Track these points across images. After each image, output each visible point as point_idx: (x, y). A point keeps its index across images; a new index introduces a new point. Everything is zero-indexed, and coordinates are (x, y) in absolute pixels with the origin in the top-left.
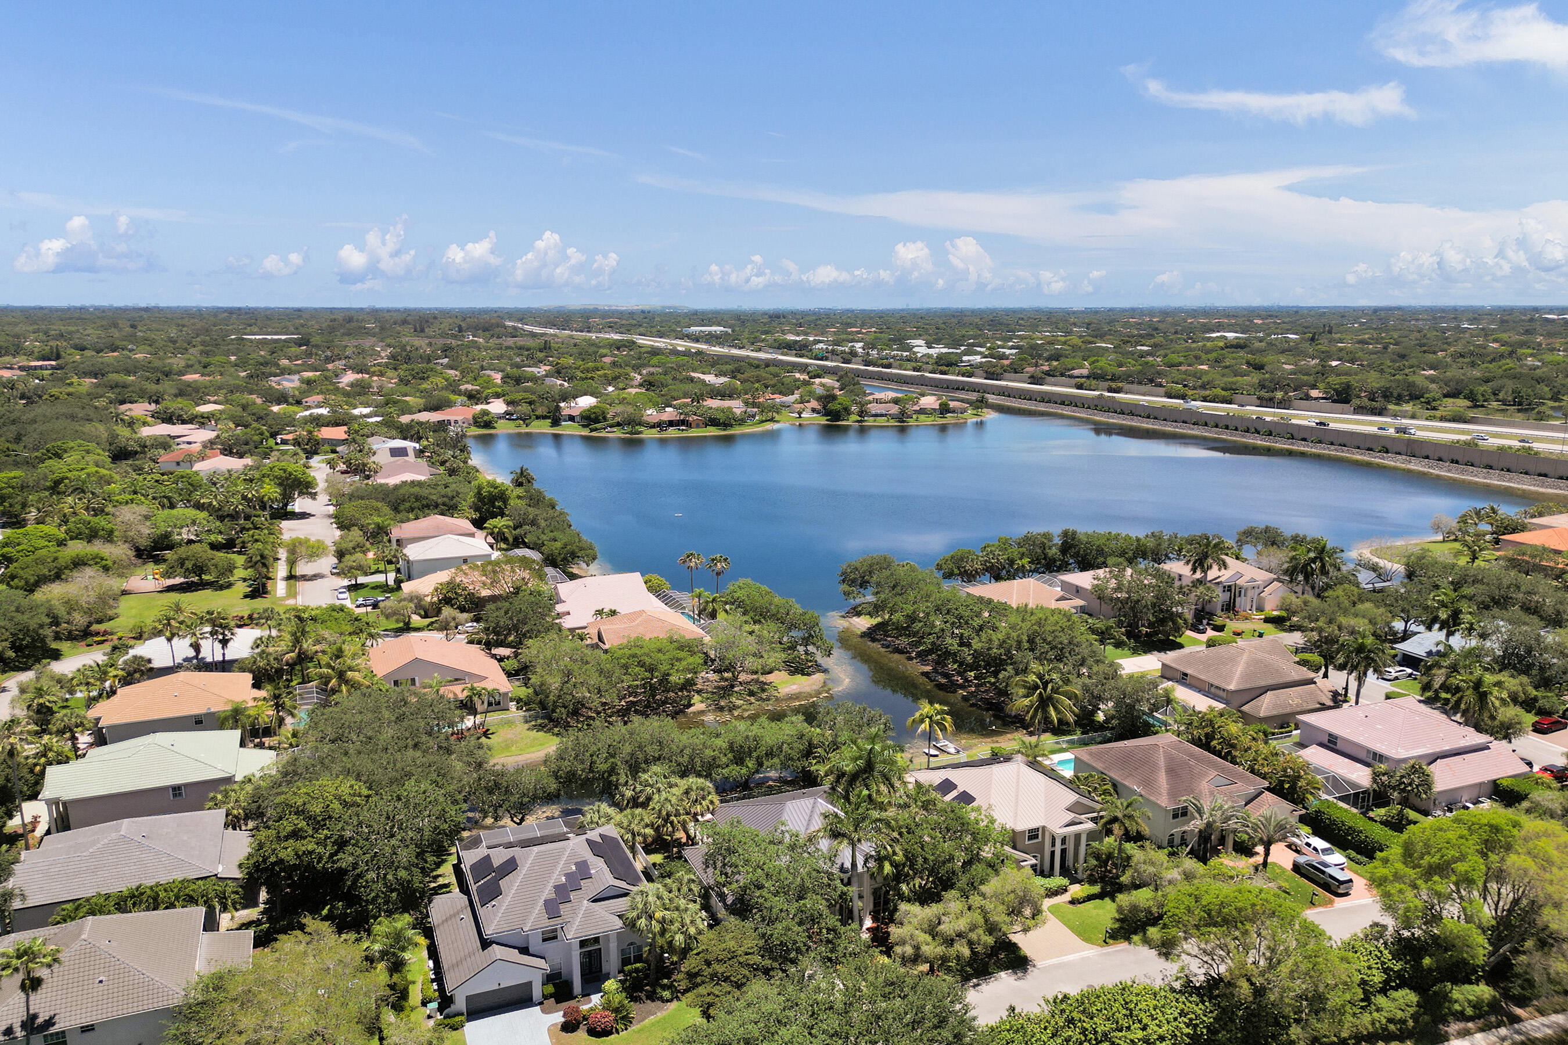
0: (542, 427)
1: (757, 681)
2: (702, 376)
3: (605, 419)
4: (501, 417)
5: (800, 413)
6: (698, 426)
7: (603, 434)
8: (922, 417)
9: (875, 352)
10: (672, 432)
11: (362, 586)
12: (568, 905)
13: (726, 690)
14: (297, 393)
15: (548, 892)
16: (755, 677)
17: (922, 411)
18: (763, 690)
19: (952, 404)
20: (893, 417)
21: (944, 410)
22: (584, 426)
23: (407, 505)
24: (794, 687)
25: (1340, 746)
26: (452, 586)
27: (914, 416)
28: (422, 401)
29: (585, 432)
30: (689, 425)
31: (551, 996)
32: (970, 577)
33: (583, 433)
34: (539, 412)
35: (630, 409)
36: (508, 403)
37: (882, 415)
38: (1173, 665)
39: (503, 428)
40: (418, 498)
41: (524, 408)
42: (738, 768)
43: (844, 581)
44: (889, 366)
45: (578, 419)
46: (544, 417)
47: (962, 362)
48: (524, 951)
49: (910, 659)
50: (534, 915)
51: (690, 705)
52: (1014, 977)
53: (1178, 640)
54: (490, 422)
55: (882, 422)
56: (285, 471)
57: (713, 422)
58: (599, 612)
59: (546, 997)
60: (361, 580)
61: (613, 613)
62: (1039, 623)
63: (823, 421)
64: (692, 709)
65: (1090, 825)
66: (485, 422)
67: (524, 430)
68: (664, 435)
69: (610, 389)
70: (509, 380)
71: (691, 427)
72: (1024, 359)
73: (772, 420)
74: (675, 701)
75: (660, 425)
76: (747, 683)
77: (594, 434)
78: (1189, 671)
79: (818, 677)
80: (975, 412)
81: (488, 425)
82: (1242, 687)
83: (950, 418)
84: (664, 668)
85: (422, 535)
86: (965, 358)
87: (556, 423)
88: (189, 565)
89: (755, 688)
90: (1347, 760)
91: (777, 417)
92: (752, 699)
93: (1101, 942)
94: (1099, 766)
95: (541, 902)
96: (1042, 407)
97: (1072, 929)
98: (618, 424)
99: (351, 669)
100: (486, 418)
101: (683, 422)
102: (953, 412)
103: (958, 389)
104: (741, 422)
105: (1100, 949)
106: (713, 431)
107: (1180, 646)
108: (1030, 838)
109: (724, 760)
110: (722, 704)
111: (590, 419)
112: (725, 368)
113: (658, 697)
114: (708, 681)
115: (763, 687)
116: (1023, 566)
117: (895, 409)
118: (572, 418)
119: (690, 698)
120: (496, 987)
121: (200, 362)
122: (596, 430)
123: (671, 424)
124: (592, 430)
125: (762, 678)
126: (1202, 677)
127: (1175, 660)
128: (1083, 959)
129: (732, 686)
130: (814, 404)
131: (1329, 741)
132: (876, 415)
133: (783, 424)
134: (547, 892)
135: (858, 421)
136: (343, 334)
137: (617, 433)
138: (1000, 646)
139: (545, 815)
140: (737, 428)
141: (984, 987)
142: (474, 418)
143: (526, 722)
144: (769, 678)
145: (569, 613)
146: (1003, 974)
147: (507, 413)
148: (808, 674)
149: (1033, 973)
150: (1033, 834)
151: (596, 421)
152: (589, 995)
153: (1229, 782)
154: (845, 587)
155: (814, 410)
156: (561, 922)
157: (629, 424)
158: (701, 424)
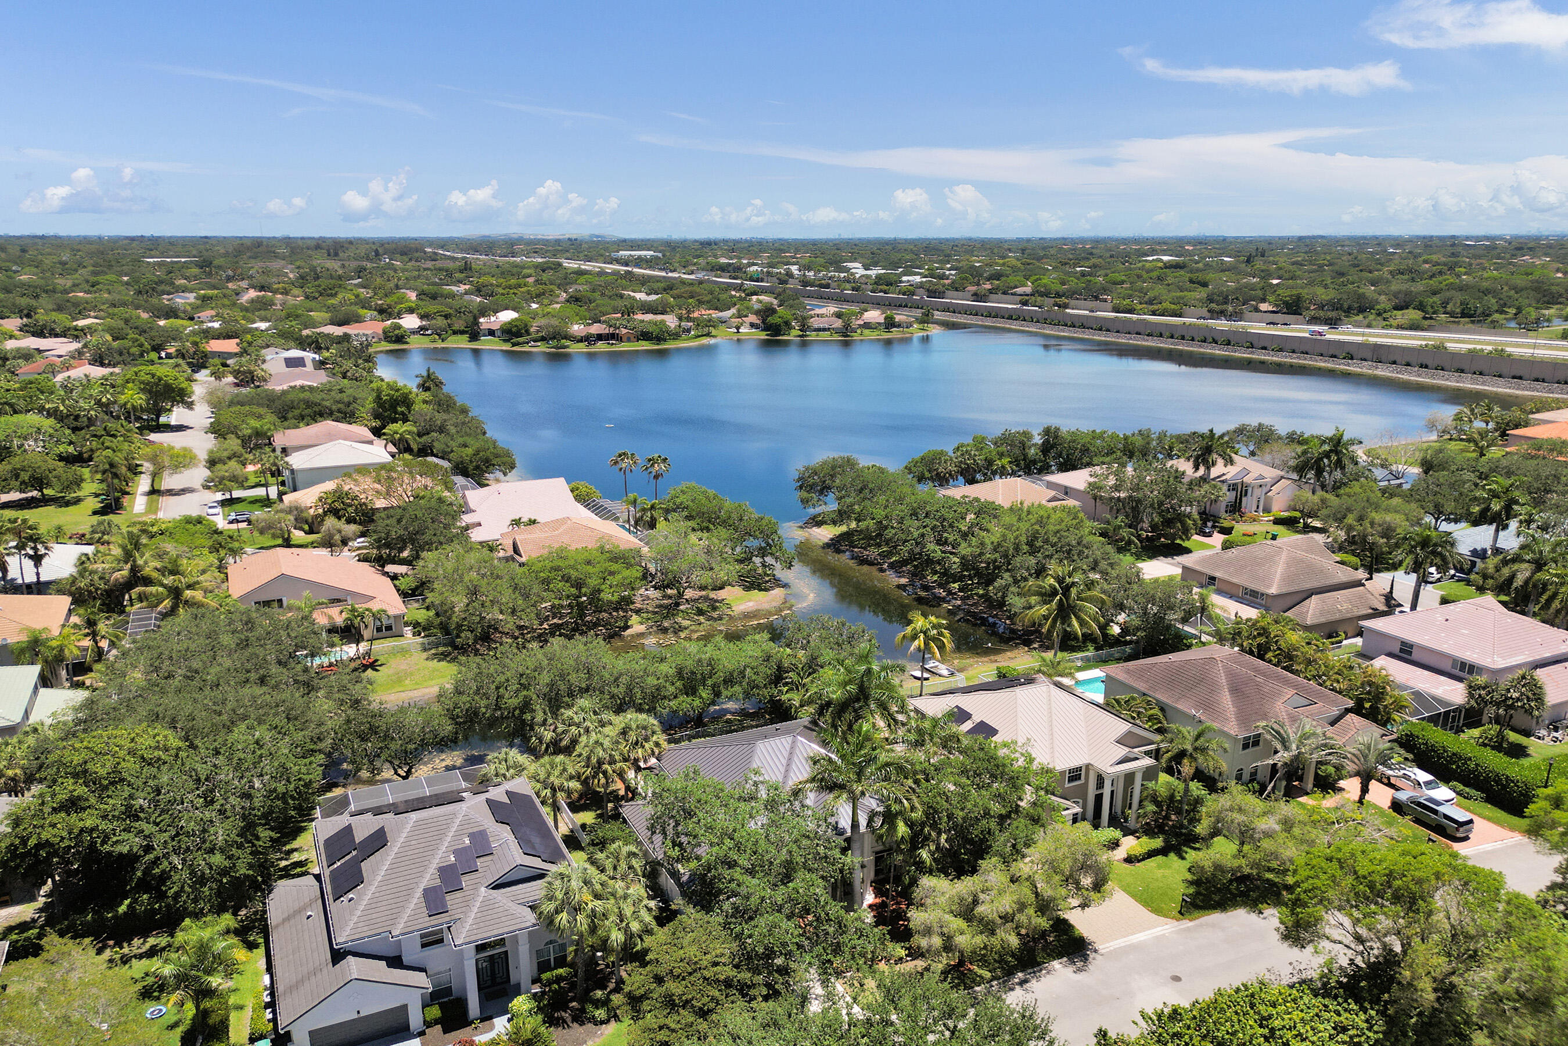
0: (462, 342)
1: (706, 598)
2: (632, 294)
3: (528, 333)
4: (414, 332)
5: (738, 328)
6: (629, 340)
7: (526, 348)
8: (866, 332)
9: (811, 273)
10: (601, 346)
11: (239, 500)
12: (458, 894)
13: (671, 609)
14: (188, 308)
15: (429, 878)
16: (704, 593)
17: (867, 326)
18: (714, 609)
19: (898, 318)
20: (837, 331)
21: (890, 324)
22: (505, 341)
23: (297, 412)
24: (751, 604)
25: (1416, 656)
26: (339, 495)
27: (859, 331)
28: (327, 315)
29: (507, 347)
30: (619, 338)
31: (436, 1022)
32: (943, 480)
33: (504, 348)
34: (456, 327)
35: (555, 322)
36: (422, 317)
37: (824, 330)
38: (1198, 568)
39: (416, 342)
40: (309, 404)
41: (440, 322)
42: (689, 699)
43: (801, 487)
44: (827, 286)
45: (498, 333)
46: (462, 332)
47: (901, 282)
48: (395, 962)
49: (882, 570)
50: (409, 912)
51: (627, 627)
52: (1071, 969)
53: (1186, 544)
54: (403, 337)
55: (825, 336)
56: (153, 376)
57: (645, 336)
58: (516, 522)
59: (428, 1024)
60: (236, 494)
61: (533, 522)
62: (1040, 522)
63: (763, 336)
64: (629, 632)
65: (1148, 761)
66: (397, 337)
67: (440, 345)
68: (593, 349)
69: (534, 306)
70: (423, 297)
71: (621, 341)
72: (966, 279)
73: (708, 335)
74: (608, 623)
75: (587, 339)
76: (695, 600)
77: (515, 348)
78: (1217, 574)
79: (778, 592)
80: (921, 326)
81: (400, 339)
82: (1284, 591)
83: (895, 333)
84: (593, 582)
85: (310, 443)
86: (905, 278)
87: (474, 336)
88: (25, 476)
89: (704, 606)
90: (1426, 672)
91: (714, 332)
92: (702, 619)
93: (1175, 913)
94: (1142, 686)
95: (419, 893)
96: (989, 322)
97: (1134, 896)
98: (543, 338)
99: (190, 587)
100: (397, 332)
101: (612, 336)
102: (899, 326)
103: (900, 306)
104: (676, 336)
105: (1176, 923)
106: (645, 346)
107: (1188, 551)
108: (1071, 780)
109: (672, 689)
110: (666, 624)
111: (511, 333)
112: (656, 286)
113: (588, 618)
114: (648, 598)
115: (714, 604)
116: (1003, 467)
117: (838, 323)
118: (491, 333)
119: (627, 619)
120: (356, 1016)
121: (87, 281)
122: (518, 344)
123: (600, 337)
124: (514, 345)
125: (713, 595)
126: (1235, 580)
127: (1197, 562)
128: (1158, 938)
129: (677, 604)
130: (753, 318)
131: (1401, 650)
132: (819, 330)
133: (720, 338)
134: (428, 876)
135: (799, 336)
136: (250, 257)
137: (542, 348)
138: (995, 550)
139: (444, 764)
140: (671, 342)
141: (1033, 984)
142: (384, 332)
143: (425, 650)
144: (721, 594)
145: (480, 525)
146: (1056, 964)
147: (421, 328)
148: (766, 590)
149: (1096, 962)
150: (1075, 774)
151: (518, 334)
152: (490, 1018)
153: (1307, 702)
154: (804, 494)
155: (752, 325)
156: (448, 919)
157: (554, 338)
158: (632, 338)
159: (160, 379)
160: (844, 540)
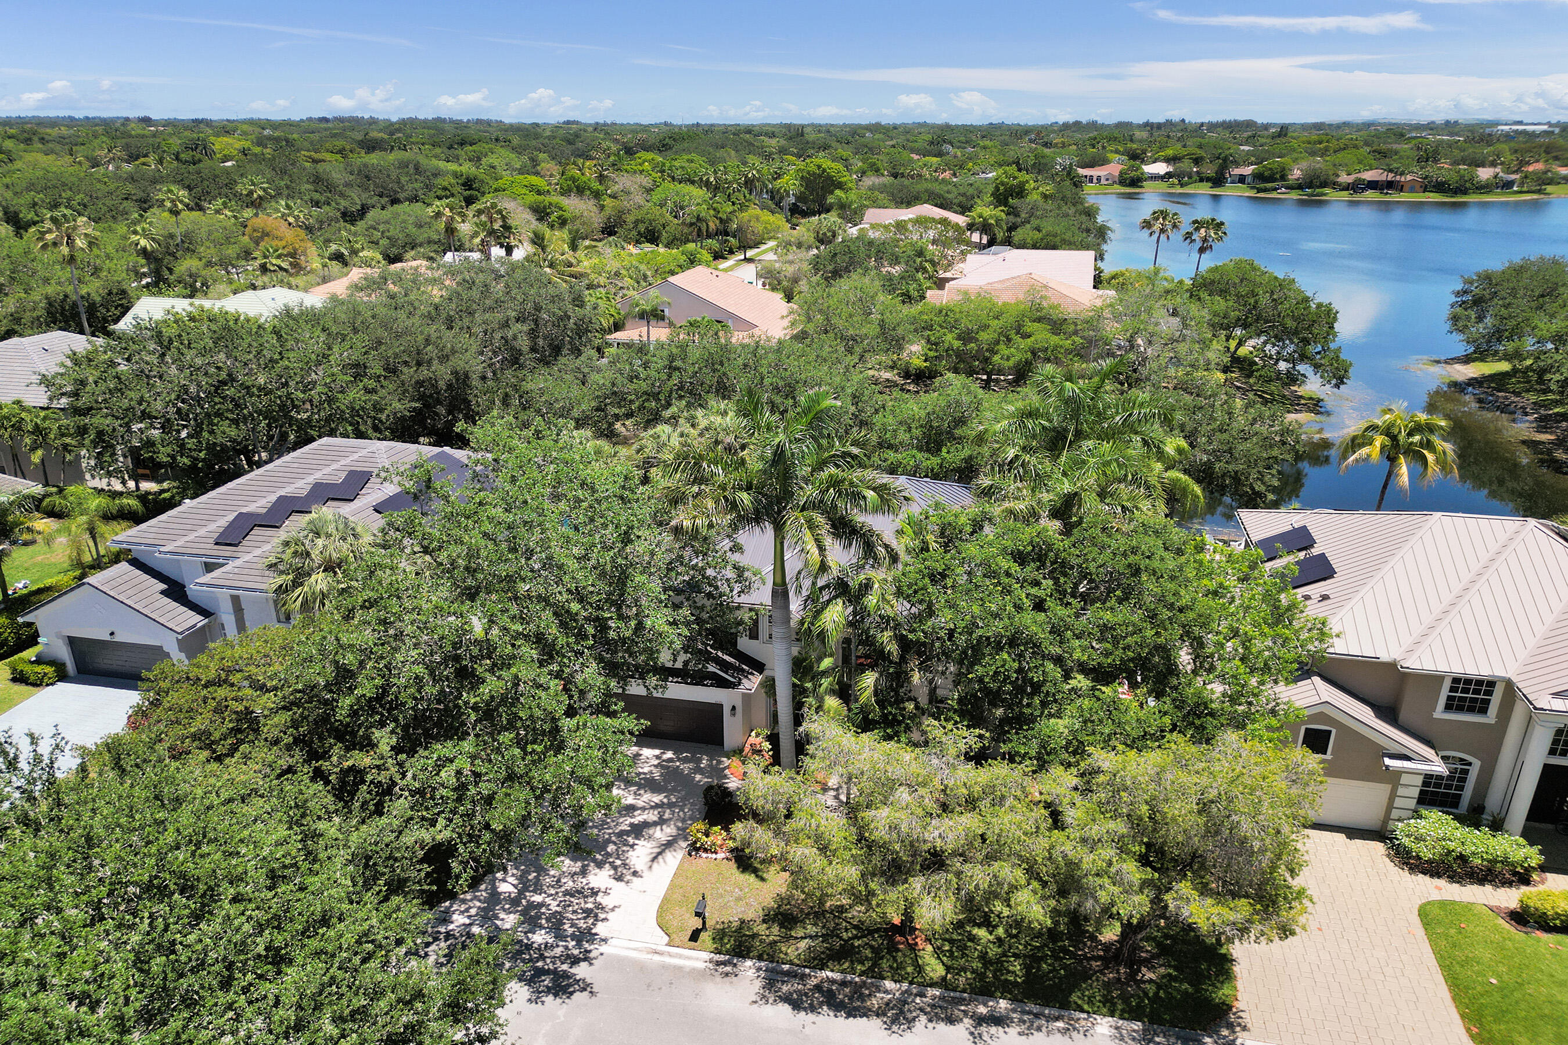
0: (1202, 188)
3: (1283, 178)
4: (1157, 178)
6: (1412, 190)
7: (1273, 195)
10: (1370, 195)
15: (261, 503)
22: (1252, 188)
29: (1252, 193)
30: (1399, 187)
34: (1204, 174)
35: (1319, 165)
39: (1154, 188)
41: (1186, 165)
45: (1249, 180)
46: (1208, 180)
54: (1141, 181)
57: (1440, 187)
66: (1134, 181)
67: (1179, 190)
68: (1357, 197)
71: (1401, 190)
73: (1539, 192)
75: (1356, 187)
77: (1261, 194)
81: (1136, 183)
87: (1220, 183)
98: (1300, 187)
100: (1135, 176)
101: (1390, 185)
104: (1484, 188)
106: (1434, 197)
111: (1263, 177)
118: (1242, 179)
120: (108, 638)
122: (1265, 190)
123: (1373, 185)
124: (1259, 191)
137: (1294, 195)
140: (1474, 195)
142: (1122, 175)
147: (1167, 175)
151: (1271, 179)
156: (228, 554)
157: (1310, 186)
158: (1418, 186)
159: (824, 170)
160: (1492, 381)
